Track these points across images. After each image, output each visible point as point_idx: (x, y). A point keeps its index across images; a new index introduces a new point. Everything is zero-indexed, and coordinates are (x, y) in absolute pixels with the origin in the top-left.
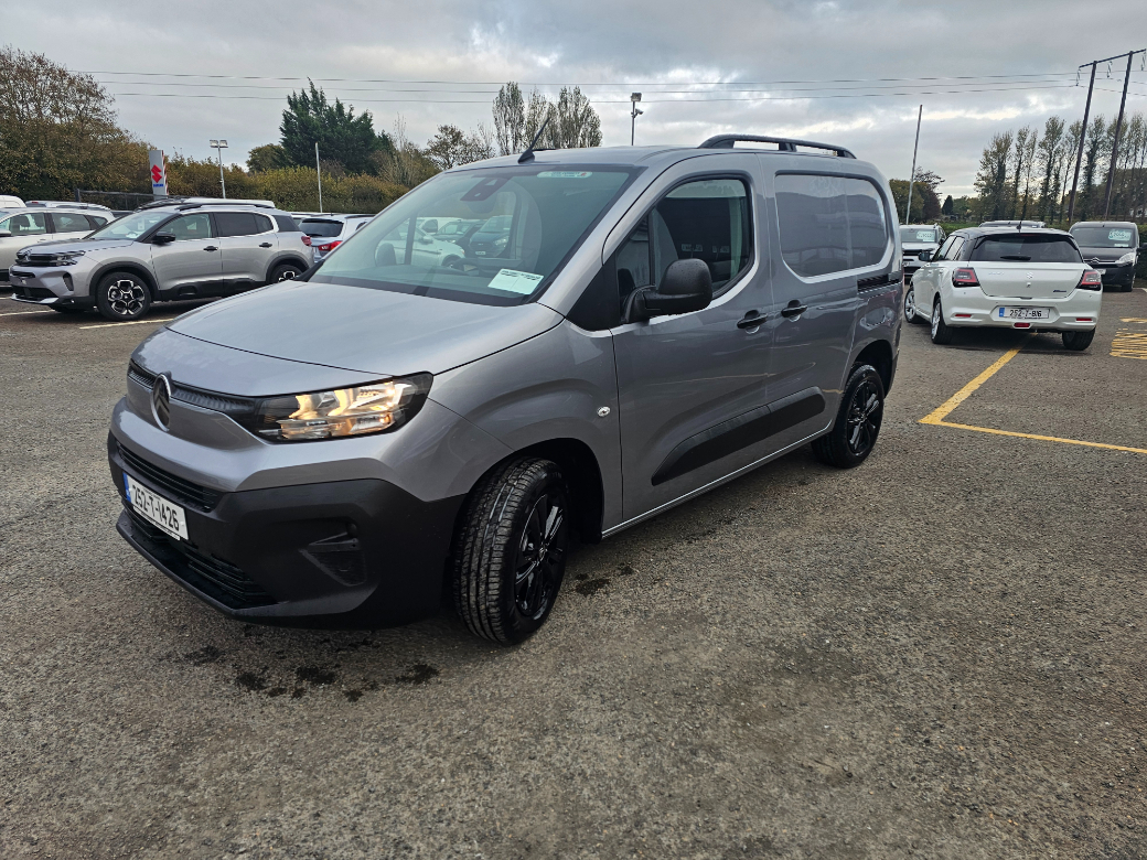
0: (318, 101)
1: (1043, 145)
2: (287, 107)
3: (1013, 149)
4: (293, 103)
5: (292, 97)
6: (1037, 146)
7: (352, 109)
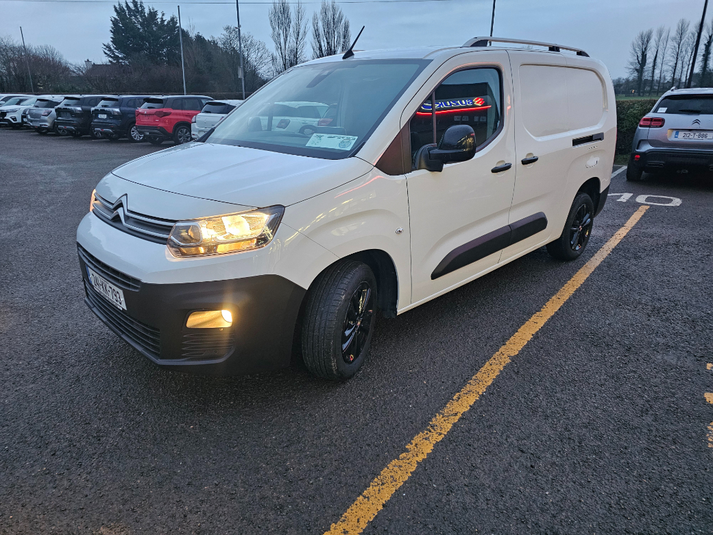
0: (138, 10)
1: (673, 39)
2: (115, 15)
3: (652, 43)
4: (119, 11)
5: (117, 6)
6: (669, 40)
7: (163, 15)
